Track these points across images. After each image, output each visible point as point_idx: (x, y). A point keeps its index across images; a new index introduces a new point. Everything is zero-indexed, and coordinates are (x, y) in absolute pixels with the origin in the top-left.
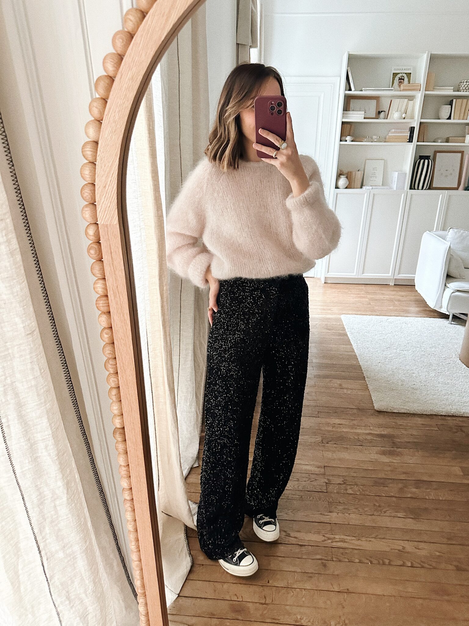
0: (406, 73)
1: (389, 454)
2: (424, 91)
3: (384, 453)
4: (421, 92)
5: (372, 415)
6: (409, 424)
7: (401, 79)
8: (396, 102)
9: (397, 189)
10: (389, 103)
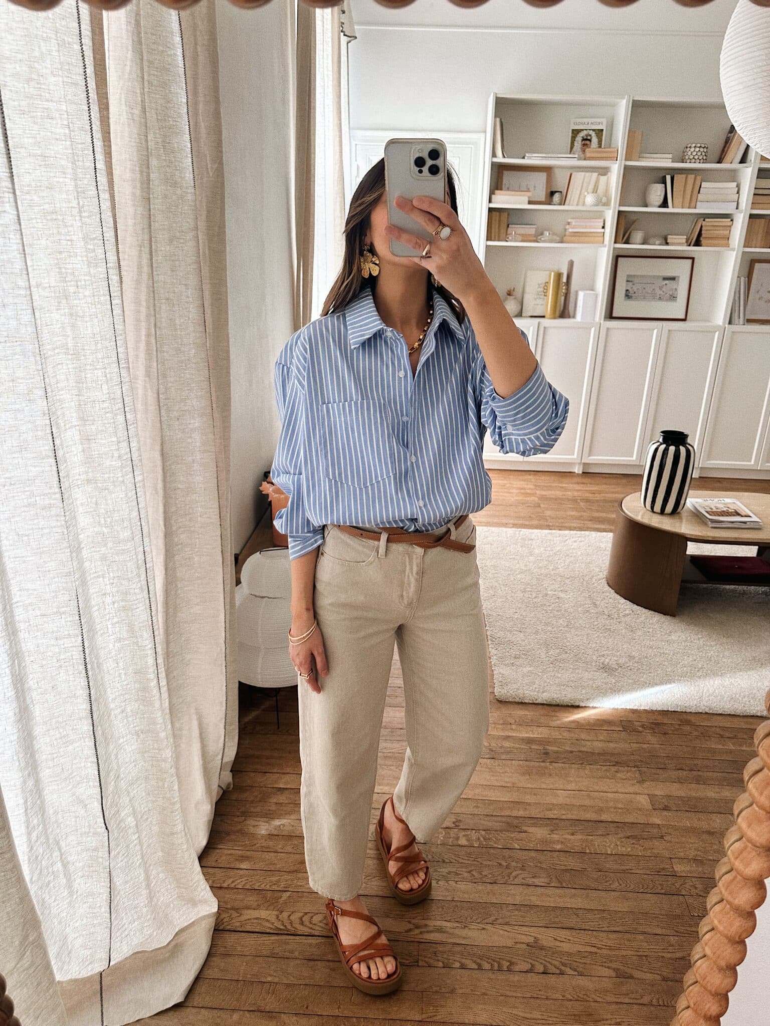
0: (594, 130)
1: (537, 774)
2: (623, 161)
3: (528, 772)
4: (618, 162)
7: (587, 140)
8: (578, 177)
9: (582, 319)
10: (568, 178)
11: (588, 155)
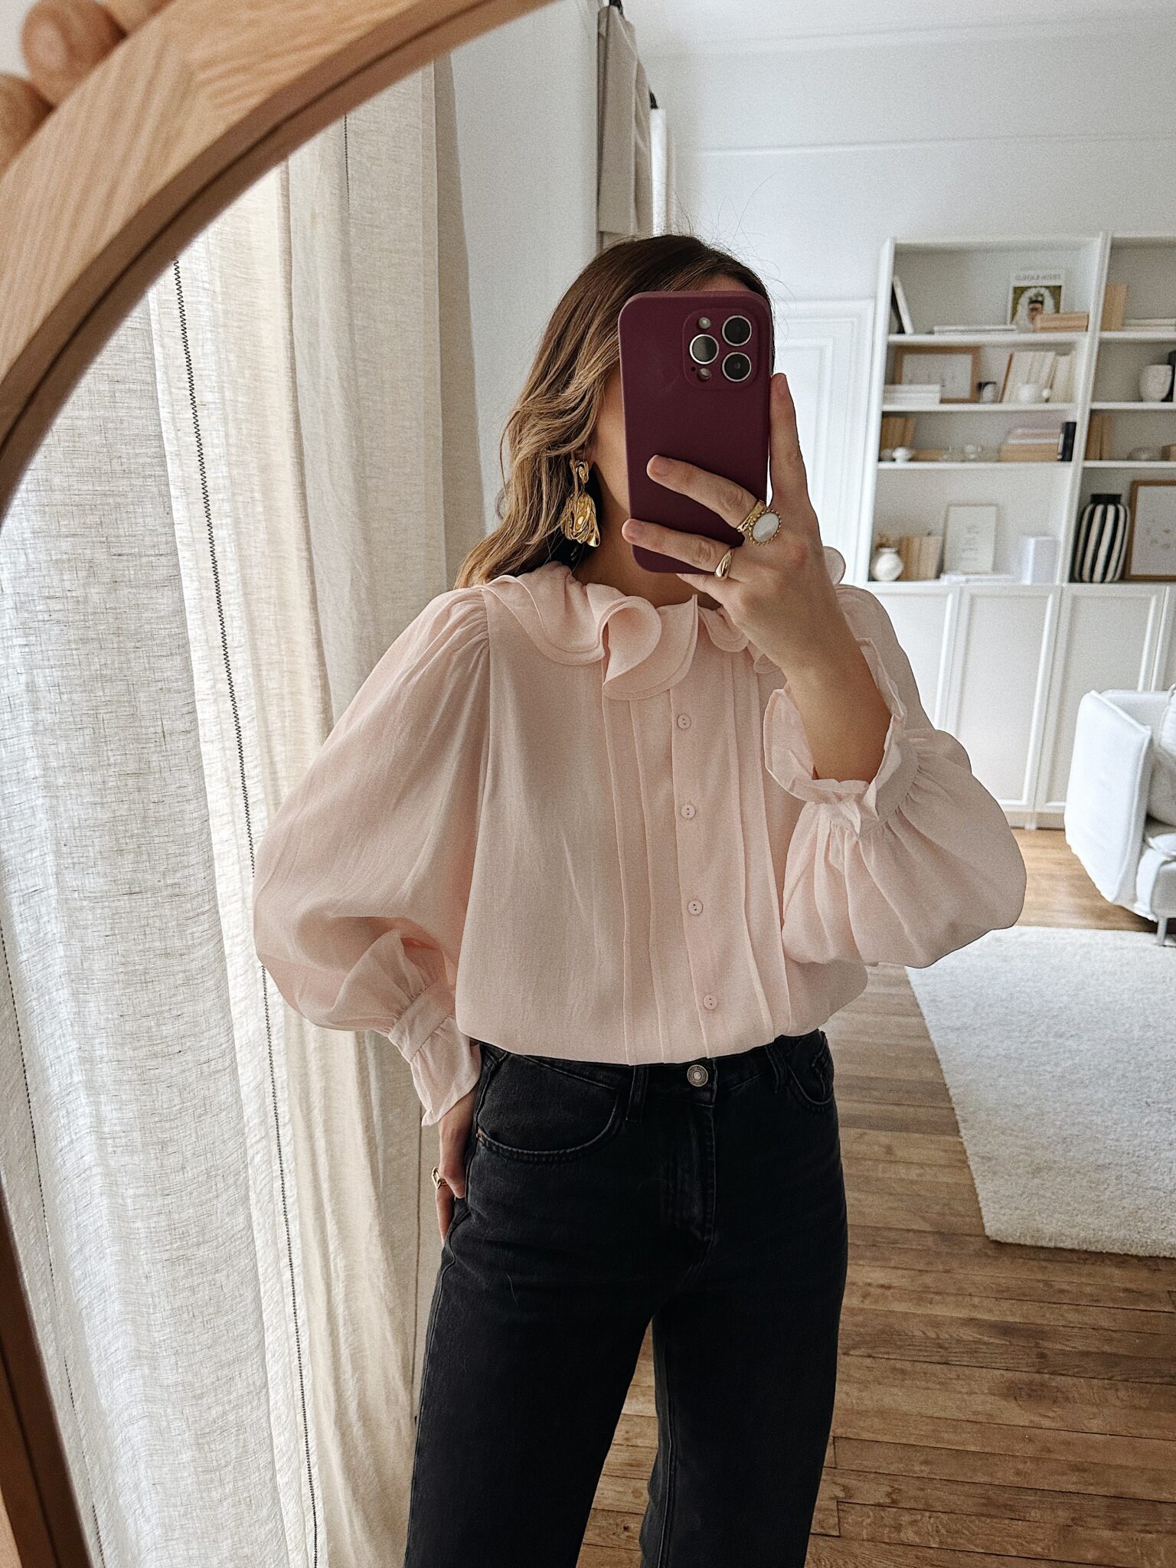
0: (1047, 287)
1: (1030, 1396)
2: (1098, 334)
3: (1012, 1392)
4: (1089, 333)
5: (978, 1254)
6: (1088, 1290)
7: (1036, 303)
8: (1024, 359)
9: (1034, 580)
10: (1006, 362)
11: (1039, 323)
